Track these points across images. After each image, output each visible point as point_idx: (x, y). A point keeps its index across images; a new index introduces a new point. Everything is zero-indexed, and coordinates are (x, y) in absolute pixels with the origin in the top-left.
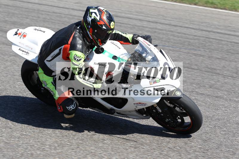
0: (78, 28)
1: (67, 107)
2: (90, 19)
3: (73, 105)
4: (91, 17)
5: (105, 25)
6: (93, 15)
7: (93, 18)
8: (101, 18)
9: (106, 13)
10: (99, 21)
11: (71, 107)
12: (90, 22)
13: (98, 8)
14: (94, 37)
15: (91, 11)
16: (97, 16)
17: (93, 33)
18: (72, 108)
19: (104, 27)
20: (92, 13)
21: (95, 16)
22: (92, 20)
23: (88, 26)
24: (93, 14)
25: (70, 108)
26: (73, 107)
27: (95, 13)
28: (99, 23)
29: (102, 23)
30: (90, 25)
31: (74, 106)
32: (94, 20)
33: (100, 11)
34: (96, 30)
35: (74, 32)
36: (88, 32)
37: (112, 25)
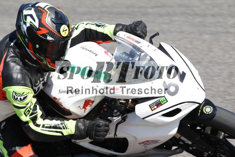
0: (12, 44)
2: (24, 28)
4: (25, 23)
6: (29, 19)
7: (28, 25)
8: (40, 24)
9: (49, 12)
10: (39, 30)
12: (26, 32)
13: (36, 5)
14: (37, 55)
16: (34, 21)
17: (35, 50)
19: (49, 38)
20: (26, 16)
21: (31, 22)
22: (28, 28)
23: (25, 40)
24: (28, 17)
27: (31, 16)
28: (39, 33)
29: (44, 31)
30: (27, 38)
32: (31, 28)
33: (40, 12)
34: (37, 45)
35: (6, 54)
36: (27, 49)
37: (63, 31)
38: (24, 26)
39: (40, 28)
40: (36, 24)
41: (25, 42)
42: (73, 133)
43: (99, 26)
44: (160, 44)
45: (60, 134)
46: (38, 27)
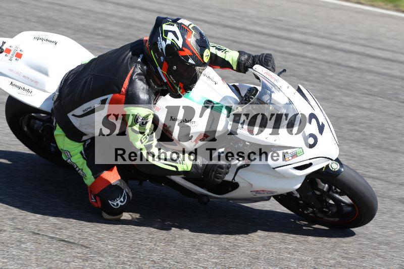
0: (139, 60)
1: (110, 202)
2: (163, 45)
3: (122, 198)
4: (165, 40)
5: (194, 56)
6: (170, 36)
7: (169, 42)
8: (185, 43)
9: (194, 32)
10: (182, 50)
11: (117, 201)
12: (164, 50)
13: (179, 22)
14: (170, 78)
16: (178, 39)
17: (170, 72)
18: (120, 204)
19: (191, 61)
20: (167, 32)
21: (173, 40)
22: (168, 46)
23: (159, 58)
24: (170, 34)
25: (115, 204)
26: (121, 202)
27: (174, 33)
28: (181, 53)
29: (187, 52)
30: (163, 56)
31: (124, 200)
32: (171, 47)
33: (184, 29)
34: (175, 67)
35: (132, 69)
36: (159, 68)
37: (206, 56)
38: (163, 43)
39: (183, 48)
40: (180, 43)
41: (158, 60)
42: (189, 169)
43: (219, 49)
44: (299, 87)
45: (174, 169)
46: (181, 47)
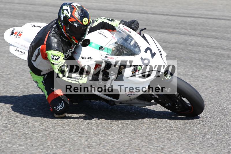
1: (55, 108)
2: (62, 17)
3: (61, 105)
4: (63, 14)
5: (77, 22)
7: (64, 15)
8: (72, 15)
9: (78, 9)
10: (70, 18)
11: (58, 107)
12: (63, 19)
13: (71, 4)
14: (68, 34)
15: (64, 7)
16: (68, 13)
17: (66, 31)
18: (60, 108)
19: (75, 24)
20: (64, 9)
21: (66, 13)
22: (64, 17)
23: (62, 24)
24: (65, 11)
26: (60, 107)
27: (67, 10)
28: (70, 20)
29: (73, 20)
32: (66, 17)
33: (72, 8)
34: (68, 28)
35: (50, 31)
36: (62, 29)
37: (85, 21)
39: (71, 18)
40: (69, 15)
43: (110, 21)
44: (143, 34)
46: (70, 17)
